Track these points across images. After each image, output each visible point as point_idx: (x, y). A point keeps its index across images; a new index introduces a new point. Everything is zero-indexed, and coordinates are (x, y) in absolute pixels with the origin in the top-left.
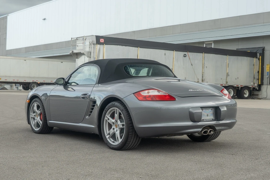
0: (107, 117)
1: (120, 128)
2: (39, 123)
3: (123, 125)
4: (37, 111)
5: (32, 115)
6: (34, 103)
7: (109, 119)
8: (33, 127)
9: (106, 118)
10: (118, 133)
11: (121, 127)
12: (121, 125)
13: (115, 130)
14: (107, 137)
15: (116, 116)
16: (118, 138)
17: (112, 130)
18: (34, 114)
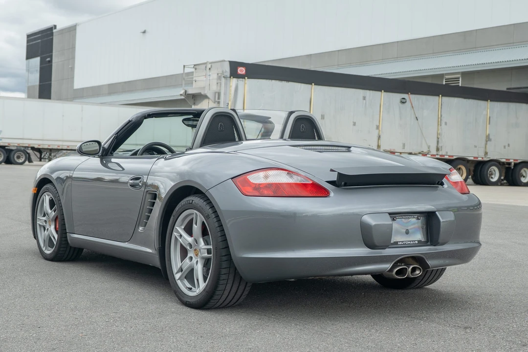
0: (178, 232)
1: (203, 258)
2: (52, 238)
3: (209, 251)
4: (50, 211)
5: (40, 220)
6: (45, 194)
7: (181, 236)
8: (42, 244)
9: (175, 234)
10: (199, 269)
11: (206, 255)
12: (206, 251)
13: (194, 260)
14: (177, 276)
15: (197, 228)
16: (198, 280)
17: (187, 260)
18: (44, 218)
